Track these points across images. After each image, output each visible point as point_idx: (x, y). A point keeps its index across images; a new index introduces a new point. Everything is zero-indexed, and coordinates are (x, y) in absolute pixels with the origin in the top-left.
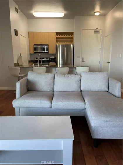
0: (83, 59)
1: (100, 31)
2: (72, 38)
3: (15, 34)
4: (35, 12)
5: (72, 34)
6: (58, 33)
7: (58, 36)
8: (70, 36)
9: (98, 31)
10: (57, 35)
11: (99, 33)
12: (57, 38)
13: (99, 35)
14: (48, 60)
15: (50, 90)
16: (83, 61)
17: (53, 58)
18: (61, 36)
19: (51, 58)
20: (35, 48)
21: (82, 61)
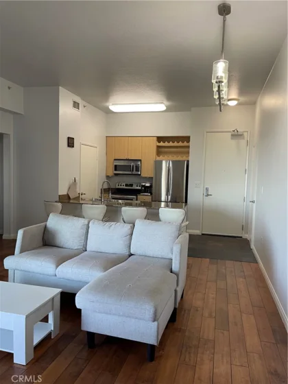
0: (207, 189)
1: (245, 134)
2: (188, 147)
3: (69, 146)
4: (113, 104)
5: (187, 139)
6: (160, 139)
7: (162, 144)
8: (185, 144)
9: (239, 133)
10: (159, 142)
11: (244, 138)
12: (158, 147)
13: (243, 142)
14: (140, 188)
15: (79, 247)
16: (208, 195)
17: (148, 185)
18: (166, 144)
19: (144, 186)
20: (116, 166)
21: (205, 194)
